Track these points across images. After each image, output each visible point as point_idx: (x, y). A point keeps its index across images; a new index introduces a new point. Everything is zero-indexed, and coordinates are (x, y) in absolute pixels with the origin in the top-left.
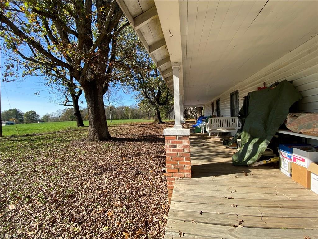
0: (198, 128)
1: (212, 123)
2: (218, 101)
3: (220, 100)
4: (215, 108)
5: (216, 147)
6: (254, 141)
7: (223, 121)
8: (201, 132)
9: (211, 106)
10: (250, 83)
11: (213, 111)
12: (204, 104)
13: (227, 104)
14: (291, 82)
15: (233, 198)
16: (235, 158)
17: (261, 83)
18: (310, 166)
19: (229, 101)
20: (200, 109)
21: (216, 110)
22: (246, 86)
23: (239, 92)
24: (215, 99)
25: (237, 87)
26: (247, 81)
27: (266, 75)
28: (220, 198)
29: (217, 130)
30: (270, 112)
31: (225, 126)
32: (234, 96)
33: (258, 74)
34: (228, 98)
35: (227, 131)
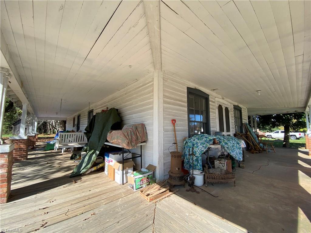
0: (51, 145)
1: (67, 138)
2: (79, 117)
3: (80, 116)
4: (76, 123)
5: (62, 163)
6: (91, 153)
7: (79, 136)
8: (54, 149)
9: (73, 121)
10: (101, 105)
11: (74, 126)
12: (67, 118)
13: (84, 120)
14: (117, 110)
15: (48, 207)
16: (75, 170)
17: (105, 107)
18: (114, 165)
19: (86, 117)
20: (64, 123)
21: (76, 125)
22: (97, 108)
23: (94, 111)
24: (76, 114)
25: (92, 107)
26: (99, 103)
27: (108, 102)
28: (35, 211)
29: (68, 145)
31: (76, 141)
32: (91, 112)
33: (106, 99)
34: (87, 115)
35: (80, 146)
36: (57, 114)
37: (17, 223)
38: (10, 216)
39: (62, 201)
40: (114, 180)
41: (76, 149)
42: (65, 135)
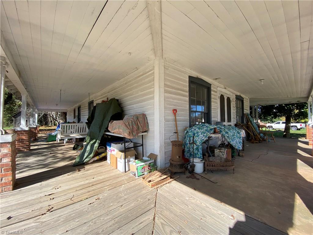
0: (53, 136)
1: (69, 129)
2: (79, 108)
3: (80, 107)
4: (77, 114)
5: (65, 153)
6: (92, 142)
7: (81, 127)
8: (56, 141)
9: (73, 113)
10: (100, 96)
11: (74, 118)
12: (67, 110)
13: (84, 111)
14: (118, 100)
15: (54, 194)
16: (78, 160)
17: (105, 98)
18: (117, 154)
19: (87, 108)
20: (64, 114)
21: (77, 116)
22: (98, 98)
23: (94, 102)
24: (77, 105)
25: (92, 98)
26: (99, 94)
27: (108, 92)
28: (41, 197)
29: (70, 136)
30: (104, 120)
31: (78, 132)
32: (91, 103)
33: (105, 90)
34: (87, 106)
35: (81, 137)
36: (57, 106)
37: (24, 208)
38: (17, 203)
39: (67, 187)
40: (117, 168)
41: (78, 140)
42: (67, 126)
